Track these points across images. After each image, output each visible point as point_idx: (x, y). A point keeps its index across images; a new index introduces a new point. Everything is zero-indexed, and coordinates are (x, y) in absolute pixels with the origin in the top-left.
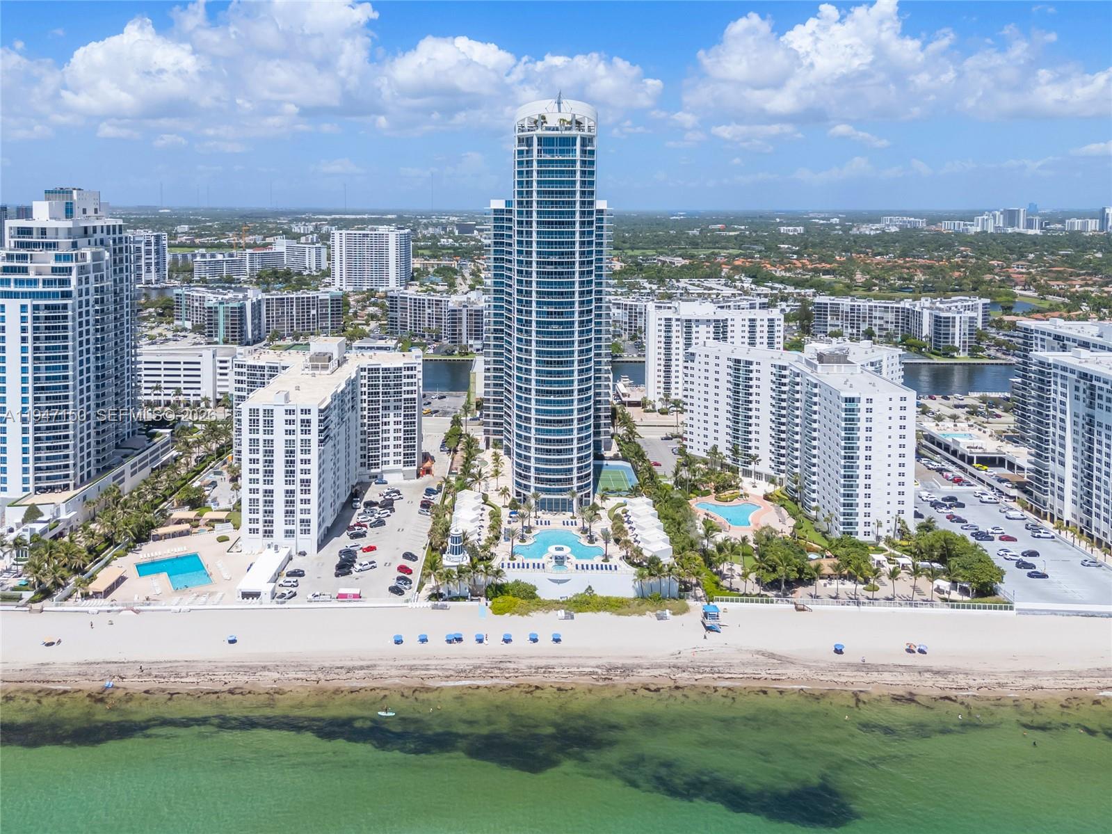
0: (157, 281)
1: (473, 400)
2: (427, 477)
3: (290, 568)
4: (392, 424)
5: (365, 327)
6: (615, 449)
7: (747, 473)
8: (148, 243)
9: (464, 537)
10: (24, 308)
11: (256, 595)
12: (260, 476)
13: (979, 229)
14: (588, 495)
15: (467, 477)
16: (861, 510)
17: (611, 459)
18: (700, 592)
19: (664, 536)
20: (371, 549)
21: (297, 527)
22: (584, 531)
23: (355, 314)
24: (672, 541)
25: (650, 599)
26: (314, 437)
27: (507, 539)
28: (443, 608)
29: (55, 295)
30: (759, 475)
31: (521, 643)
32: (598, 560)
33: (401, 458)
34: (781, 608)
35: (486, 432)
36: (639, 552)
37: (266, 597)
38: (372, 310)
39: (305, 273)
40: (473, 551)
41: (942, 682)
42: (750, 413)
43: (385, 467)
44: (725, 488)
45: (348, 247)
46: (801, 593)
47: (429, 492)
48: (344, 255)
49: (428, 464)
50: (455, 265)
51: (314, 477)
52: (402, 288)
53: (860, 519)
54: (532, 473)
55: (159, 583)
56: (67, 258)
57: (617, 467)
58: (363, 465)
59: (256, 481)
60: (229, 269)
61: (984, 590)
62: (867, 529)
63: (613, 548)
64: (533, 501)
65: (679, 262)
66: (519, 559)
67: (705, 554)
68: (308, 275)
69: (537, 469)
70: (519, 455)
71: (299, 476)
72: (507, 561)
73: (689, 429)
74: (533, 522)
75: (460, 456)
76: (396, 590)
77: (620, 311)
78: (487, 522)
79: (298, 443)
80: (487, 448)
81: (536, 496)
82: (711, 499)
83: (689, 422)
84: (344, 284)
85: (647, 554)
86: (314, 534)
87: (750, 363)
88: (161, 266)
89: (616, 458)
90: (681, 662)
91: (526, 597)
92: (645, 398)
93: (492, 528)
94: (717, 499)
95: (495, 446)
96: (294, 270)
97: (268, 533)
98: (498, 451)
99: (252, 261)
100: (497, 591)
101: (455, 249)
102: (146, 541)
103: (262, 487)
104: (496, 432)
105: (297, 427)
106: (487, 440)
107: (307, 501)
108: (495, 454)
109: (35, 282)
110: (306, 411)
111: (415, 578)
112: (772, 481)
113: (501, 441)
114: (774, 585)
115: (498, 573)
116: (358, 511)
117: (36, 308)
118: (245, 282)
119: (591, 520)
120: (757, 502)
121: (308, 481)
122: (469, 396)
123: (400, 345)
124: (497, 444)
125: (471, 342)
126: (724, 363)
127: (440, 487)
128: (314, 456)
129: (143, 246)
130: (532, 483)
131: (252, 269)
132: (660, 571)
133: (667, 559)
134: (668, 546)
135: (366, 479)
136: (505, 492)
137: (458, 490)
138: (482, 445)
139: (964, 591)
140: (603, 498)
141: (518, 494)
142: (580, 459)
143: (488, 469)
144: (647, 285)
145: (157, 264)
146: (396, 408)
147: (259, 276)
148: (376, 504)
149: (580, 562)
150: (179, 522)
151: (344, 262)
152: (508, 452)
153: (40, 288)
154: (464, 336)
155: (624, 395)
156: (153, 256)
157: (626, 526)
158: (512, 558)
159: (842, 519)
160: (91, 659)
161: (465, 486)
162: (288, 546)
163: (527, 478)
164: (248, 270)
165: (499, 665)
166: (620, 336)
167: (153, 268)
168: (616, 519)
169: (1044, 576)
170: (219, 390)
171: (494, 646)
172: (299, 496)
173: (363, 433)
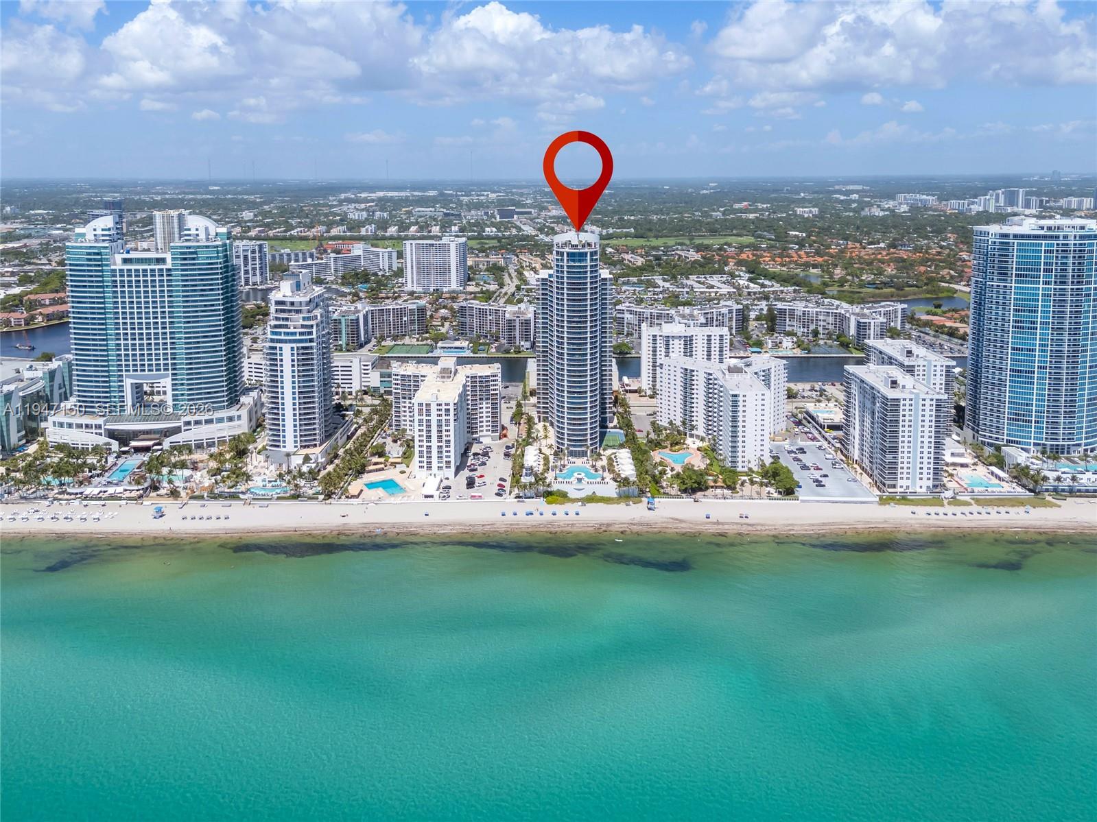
0: (262, 283)
1: (528, 390)
2: (505, 439)
3: (442, 485)
4: (485, 408)
5: (441, 328)
6: (615, 421)
7: (692, 436)
8: (253, 252)
9: (531, 468)
10: (292, 349)
11: (432, 496)
12: (424, 438)
13: (981, 209)
14: (596, 448)
15: (529, 439)
16: (740, 454)
17: (612, 428)
18: (649, 495)
19: (633, 467)
20: (482, 476)
21: (444, 465)
22: (593, 466)
23: (431, 316)
24: (637, 470)
25: (624, 497)
26: (452, 417)
27: (553, 470)
28: (523, 502)
29: (305, 341)
30: (698, 437)
31: (561, 515)
32: (599, 480)
33: (490, 428)
34: (687, 500)
35: (539, 412)
36: (619, 475)
37: (436, 497)
38: (443, 312)
39: (380, 274)
40: (536, 475)
41: (750, 528)
42: (693, 401)
43: (481, 434)
44: (677, 444)
45: (417, 254)
46: (699, 494)
47: (508, 447)
48: (414, 261)
49: (505, 432)
50: (502, 263)
51: (452, 439)
52: (461, 288)
53: (740, 459)
54: (566, 437)
55: (380, 492)
56: (309, 319)
57: (615, 433)
58: (469, 432)
59: (422, 441)
60: (318, 272)
61: (789, 491)
62: (743, 464)
63: (606, 474)
64: (566, 451)
65: (694, 256)
66: (560, 480)
67: (654, 477)
68: (383, 276)
69: (568, 434)
70: (558, 427)
71: (444, 438)
72: (553, 480)
73: (659, 409)
74: (566, 463)
75: (524, 427)
76: (498, 495)
77: (632, 316)
78: (542, 462)
79: (444, 421)
80: (539, 422)
81: (567, 449)
82: (667, 451)
83: (660, 405)
84: (415, 285)
85: (623, 476)
86: (453, 469)
87: (693, 371)
88: (264, 271)
89: (615, 427)
90: (635, 521)
91: (563, 497)
92: (640, 387)
93: (545, 465)
94: (671, 450)
95: (544, 421)
96: (371, 270)
97: (429, 468)
98: (547, 424)
99: (336, 263)
100: (548, 494)
101: (499, 239)
102: (363, 473)
103: (425, 444)
104: (544, 413)
105: (443, 413)
106: (539, 417)
107: (449, 452)
108: (545, 426)
109: (294, 334)
110: (447, 404)
111: (507, 489)
112: (703, 439)
113: (547, 417)
114: (685, 491)
115: (549, 485)
116: (470, 458)
117: (298, 348)
118: (332, 282)
119: (596, 460)
120: (692, 451)
121: (449, 441)
122: (525, 386)
123: (471, 345)
124: (545, 419)
125: (522, 343)
126: (679, 370)
127: (513, 445)
128: (452, 428)
130: (566, 442)
131: (336, 271)
132: (629, 483)
133: (633, 479)
134: (634, 472)
135: (470, 441)
136: (551, 447)
137: (524, 446)
138: (536, 420)
139: (780, 493)
140: (604, 450)
141: (558, 448)
142: (591, 429)
143: (541, 434)
144: (661, 283)
145: (261, 268)
146: (487, 399)
147: (343, 277)
148: (479, 454)
149: (589, 481)
150: (376, 464)
151: (414, 267)
152: (552, 424)
153: (298, 337)
154: (518, 338)
155: (627, 385)
156: (258, 261)
157: (615, 464)
158: (556, 479)
159: (730, 459)
160: (365, 521)
161: (529, 444)
162: (440, 475)
163: (563, 439)
164: (332, 271)
165: (551, 523)
166: (632, 335)
167: (258, 272)
168: (610, 459)
169: (824, 486)
170: (363, 384)
171: (548, 516)
172: (444, 449)
173: (469, 414)
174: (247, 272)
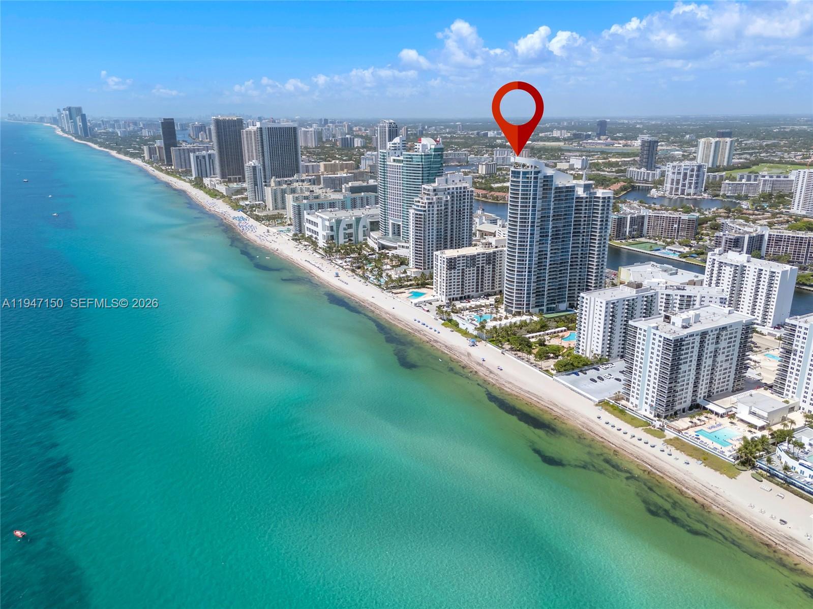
0: (694, 194)
48: (804, 188)
79: (442, 267)
84: (800, 208)
88: (699, 185)
99: (764, 184)
105: (442, 262)
107: (444, 286)
117: (415, 214)
121: (444, 279)
128: (445, 272)
129: (688, 172)
131: (763, 191)
145: (697, 183)
151: (803, 192)
156: (694, 178)
167: (693, 186)
172: (442, 284)
174: (684, 185)
